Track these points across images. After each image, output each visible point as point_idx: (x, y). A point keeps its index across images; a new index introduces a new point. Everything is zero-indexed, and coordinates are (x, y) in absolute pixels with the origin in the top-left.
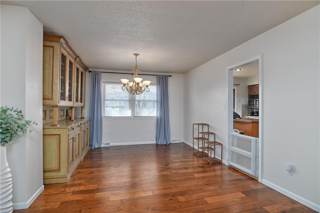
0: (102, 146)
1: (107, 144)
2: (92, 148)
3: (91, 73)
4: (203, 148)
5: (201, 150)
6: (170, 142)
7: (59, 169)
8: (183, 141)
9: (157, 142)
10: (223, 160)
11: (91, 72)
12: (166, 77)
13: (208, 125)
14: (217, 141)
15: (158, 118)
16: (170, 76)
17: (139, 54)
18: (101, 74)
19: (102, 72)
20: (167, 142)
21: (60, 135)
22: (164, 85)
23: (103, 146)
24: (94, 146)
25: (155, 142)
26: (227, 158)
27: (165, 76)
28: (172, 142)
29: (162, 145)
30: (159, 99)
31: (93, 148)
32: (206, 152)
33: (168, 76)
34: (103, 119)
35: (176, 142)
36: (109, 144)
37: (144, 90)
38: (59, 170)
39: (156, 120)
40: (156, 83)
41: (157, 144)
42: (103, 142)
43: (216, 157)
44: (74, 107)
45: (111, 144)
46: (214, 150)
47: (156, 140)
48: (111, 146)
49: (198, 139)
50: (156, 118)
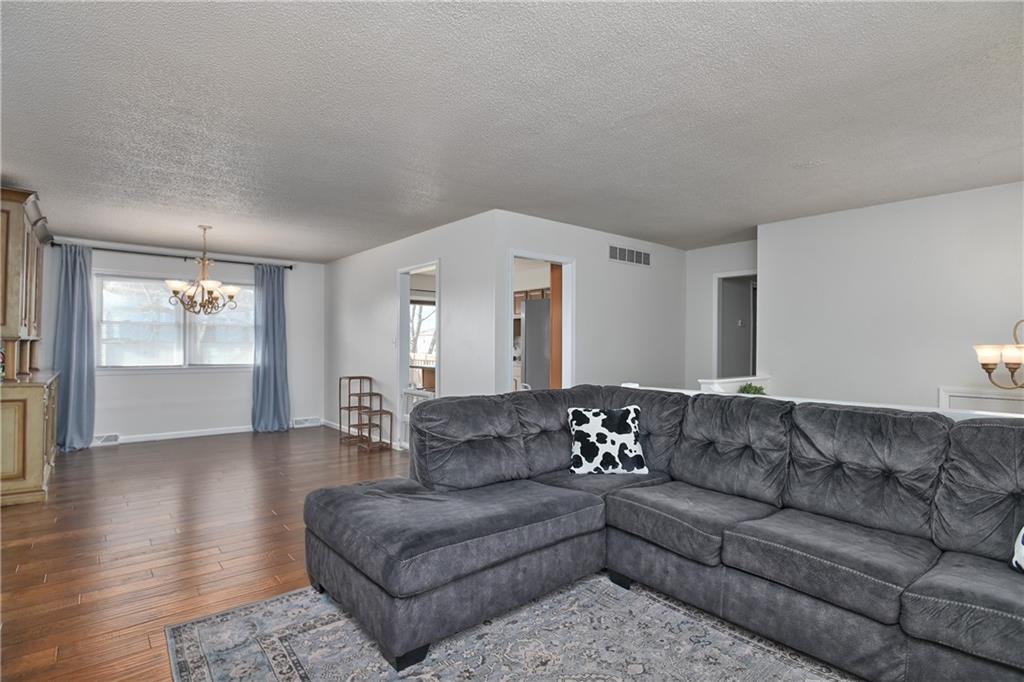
0: (92, 445)
1: (108, 439)
2: (62, 450)
3: (57, 249)
4: (360, 426)
5: (354, 432)
6: (291, 426)
7: (21, 474)
8: (323, 421)
9: (256, 425)
10: (394, 443)
11: (60, 245)
12: (279, 270)
13: (370, 379)
14: (384, 408)
15: (259, 368)
16: (291, 268)
17: (210, 227)
18: (90, 252)
19: (94, 248)
20: (280, 424)
21: (24, 402)
22: (273, 290)
23: (96, 443)
24: (71, 443)
25: (249, 428)
26: (398, 436)
27: (278, 267)
28: (296, 426)
29: (269, 432)
30: (261, 321)
31: (67, 450)
32: (366, 434)
33: (286, 267)
34: (97, 373)
35: (307, 425)
36: (116, 438)
37: (224, 305)
38: (23, 475)
39: (252, 374)
40: (253, 282)
41: (256, 433)
42: (95, 435)
43: (383, 440)
44: (27, 341)
45: (122, 439)
46: (379, 427)
47: (253, 424)
48: (121, 444)
49: (349, 409)
50: (252, 370)
